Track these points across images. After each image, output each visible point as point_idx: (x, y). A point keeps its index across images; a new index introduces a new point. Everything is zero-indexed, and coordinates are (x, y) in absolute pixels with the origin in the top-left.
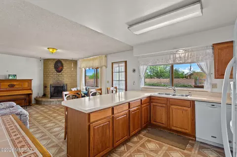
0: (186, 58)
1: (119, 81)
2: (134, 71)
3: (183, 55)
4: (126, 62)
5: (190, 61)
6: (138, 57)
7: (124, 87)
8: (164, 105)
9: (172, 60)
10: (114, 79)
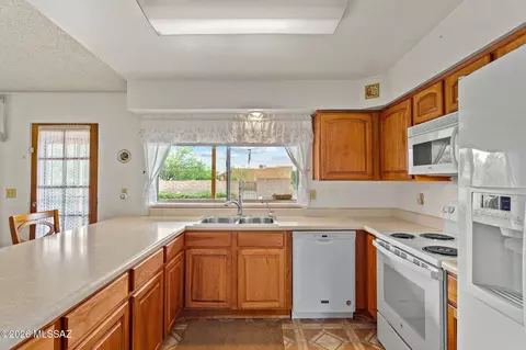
0: (265, 134)
1: (64, 187)
2: (125, 156)
3: (259, 124)
4: (94, 128)
5: (273, 141)
6: (140, 117)
7: (84, 208)
8: (224, 252)
9: (235, 134)
10: (40, 182)
